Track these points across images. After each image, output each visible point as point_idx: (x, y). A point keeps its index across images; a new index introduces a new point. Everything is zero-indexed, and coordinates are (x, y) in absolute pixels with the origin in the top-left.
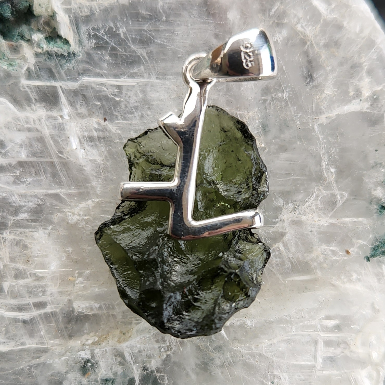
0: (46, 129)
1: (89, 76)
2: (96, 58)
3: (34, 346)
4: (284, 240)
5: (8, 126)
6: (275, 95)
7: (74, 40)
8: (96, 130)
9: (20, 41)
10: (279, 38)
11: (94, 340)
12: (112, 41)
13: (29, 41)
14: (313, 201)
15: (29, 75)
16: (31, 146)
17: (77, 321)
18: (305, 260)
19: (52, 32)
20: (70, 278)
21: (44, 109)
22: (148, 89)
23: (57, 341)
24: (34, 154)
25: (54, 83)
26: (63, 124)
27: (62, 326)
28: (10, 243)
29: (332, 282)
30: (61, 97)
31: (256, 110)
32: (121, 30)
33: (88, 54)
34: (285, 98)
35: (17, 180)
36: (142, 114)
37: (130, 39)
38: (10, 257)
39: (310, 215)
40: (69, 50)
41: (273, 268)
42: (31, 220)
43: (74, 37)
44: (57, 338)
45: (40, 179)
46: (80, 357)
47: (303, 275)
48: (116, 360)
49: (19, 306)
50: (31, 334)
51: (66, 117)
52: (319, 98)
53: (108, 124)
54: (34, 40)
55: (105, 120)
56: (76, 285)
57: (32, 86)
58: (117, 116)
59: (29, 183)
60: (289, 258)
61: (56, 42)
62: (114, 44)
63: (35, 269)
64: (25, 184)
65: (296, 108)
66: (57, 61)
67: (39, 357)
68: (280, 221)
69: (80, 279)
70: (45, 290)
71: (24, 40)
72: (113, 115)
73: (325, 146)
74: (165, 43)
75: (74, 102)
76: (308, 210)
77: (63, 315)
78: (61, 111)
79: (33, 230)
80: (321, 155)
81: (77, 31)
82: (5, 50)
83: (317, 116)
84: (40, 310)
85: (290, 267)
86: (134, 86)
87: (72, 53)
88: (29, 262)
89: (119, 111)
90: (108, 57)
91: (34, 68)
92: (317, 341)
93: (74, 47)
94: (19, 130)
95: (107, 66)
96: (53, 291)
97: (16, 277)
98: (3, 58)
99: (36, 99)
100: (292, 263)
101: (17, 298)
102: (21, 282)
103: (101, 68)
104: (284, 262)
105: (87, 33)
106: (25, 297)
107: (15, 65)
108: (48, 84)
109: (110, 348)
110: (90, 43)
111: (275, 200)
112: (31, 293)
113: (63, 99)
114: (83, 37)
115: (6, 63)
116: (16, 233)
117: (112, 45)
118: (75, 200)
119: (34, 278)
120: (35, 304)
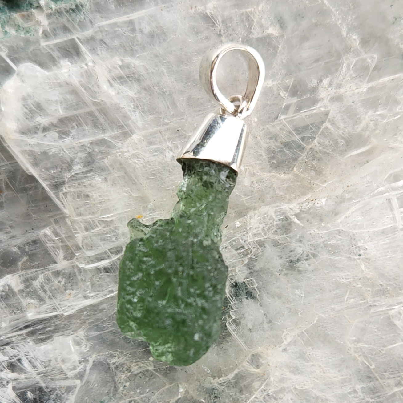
2: (102, 3)
4: (329, 119)
8: (121, 67)
9: (30, 10)
13: (38, 7)
14: (345, 71)
15: (46, 35)
18: (356, 132)
25: (70, 37)
26: (89, 70)
28: (72, 197)
31: (264, 3)
33: (95, 4)
35: (62, 135)
38: (76, 213)
39: (347, 87)
40: (76, 3)
41: (328, 150)
42: (86, 171)
47: (359, 149)
49: (97, 257)
51: (91, 64)
54: (42, 5)
57: (52, 46)
58: (136, 49)
63: (101, 216)
64: (70, 137)
66: (67, 16)
70: (116, 233)
71: (34, 8)
73: (340, 16)
75: (94, 49)
76: (343, 83)
78: (85, 61)
79: (90, 179)
82: (19, 21)
84: (117, 255)
85: (344, 144)
86: (143, 17)
87: (79, 4)
89: (137, 45)
91: (49, 29)
92: (390, 199)
97: (87, 229)
98: (19, 30)
100: (345, 140)
101: (92, 249)
102: (92, 232)
106: (100, 246)
107: (31, 31)
108: (65, 39)
112: (104, 240)
113: (83, 48)
115: (22, 32)
116: (74, 186)
118: (120, 140)
119: (103, 225)
120: (111, 251)
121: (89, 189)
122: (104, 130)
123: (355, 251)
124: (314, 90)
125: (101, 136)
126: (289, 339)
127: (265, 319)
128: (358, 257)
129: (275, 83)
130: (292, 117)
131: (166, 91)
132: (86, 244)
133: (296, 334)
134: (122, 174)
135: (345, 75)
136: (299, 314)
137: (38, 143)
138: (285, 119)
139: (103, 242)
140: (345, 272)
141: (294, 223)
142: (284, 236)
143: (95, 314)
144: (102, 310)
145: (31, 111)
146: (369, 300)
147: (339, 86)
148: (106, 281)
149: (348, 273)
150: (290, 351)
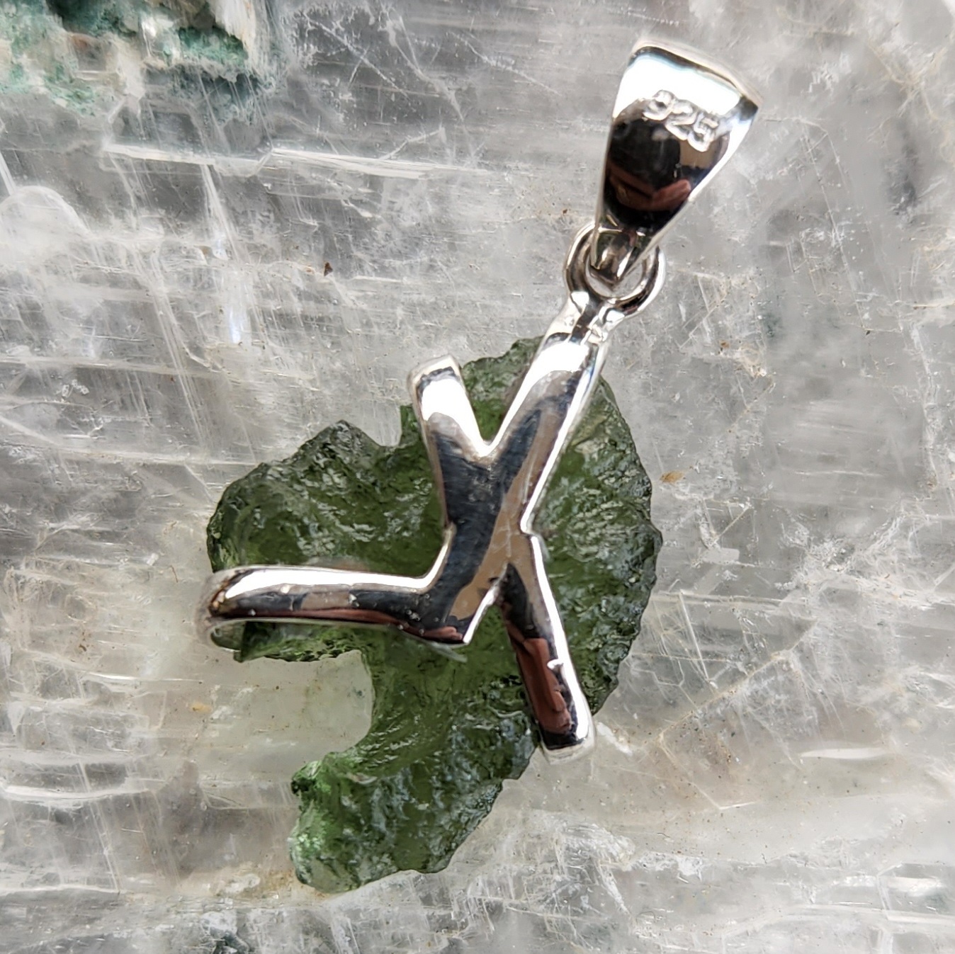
0: (162, 282)
1: (292, 145)
2: (315, 97)
3: (81, 887)
4: (802, 644)
5: (53, 267)
6: (807, 235)
7: (259, 42)
8: (301, 295)
9: (109, 34)
10: (830, 78)
11: (250, 883)
12: (362, 52)
13: (133, 35)
14: (893, 538)
15: (127, 128)
16: (116, 325)
17: (206, 825)
18: (857, 704)
19: (198, 15)
20: (196, 705)
21: (161, 227)
22: (454, 191)
23: (145, 880)
24: (123, 350)
25: (191, 157)
26: (208, 271)
27: (163, 836)
28: (37, 592)
29: (931, 773)
30: (210, 197)
31: (751, 272)
32: (389, 23)
33: (295, 85)
34: (833, 244)
35: (71, 419)
36: (431, 260)
37: (413, 50)
38: (32, 634)
39: (882, 579)
40: (241, 68)
41: (767, 719)
42: (101, 533)
43: (259, 33)
44: (146, 871)
45: (132, 419)
46: (206, 929)
47: (849, 747)
48: (305, 944)
49: (47, 773)
50: (75, 854)
51: (220, 254)
52: (930, 252)
53: (335, 282)
54: (148, 34)
55: (328, 269)
56: (211, 726)
57: (131, 160)
58: (360, 260)
59: (102, 429)
60: (815, 695)
61: (207, 44)
62: (366, 61)
63: (99, 672)
64: (89, 433)
65: (864, 275)
66: (207, 96)
67: (91, 921)
68: (797, 587)
69: (224, 708)
70: (123, 732)
71: (120, 32)
72: (350, 257)
73: (938, 387)
74: (510, 68)
75: (245, 213)
76: (876, 564)
77: (169, 807)
78: (206, 236)
79: (105, 562)
80: (925, 411)
81: (269, 17)
82: (64, 54)
83: (922, 301)
84: (104, 786)
85: (814, 719)
86: (414, 182)
87: (248, 76)
88: (85, 649)
89: (367, 249)
90: (347, 97)
91: (139, 111)
92: (877, 933)
93: (256, 60)
94: (85, 280)
95: (345, 119)
96: (146, 737)
97: (47, 690)
98: (58, 78)
99: (138, 198)
100: (821, 710)
101: (43, 749)
102: (58, 704)
103: (326, 125)
104: (798, 704)
105: (296, 26)
106: (66, 749)
107: (90, 97)
108: (178, 158)
109: (293, 909)
110: (301, 52)
111: (786, 527)
112: (83, 737)
113: (214, 201)
114: (285, 35)
115: (64, 92)
116: (54, 567)
117: (363, 63)
119: (95, 697)
120: (92, 770)
121: (91, 591)
122: (189, 440)
125: (175, 457)
129: (698, 496)
132: (32, 730)
135: (889, 546)
138: (688, 598)
139: (77, 742)
141: (606, 895)
144: (9, 921)
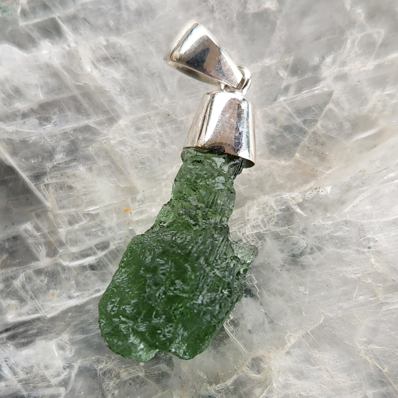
4: (333, 99)
8: (106, 48)
14: (350, 48)
16: (47, 84)
18: (362, 114)
24: (52, 92)
25: (51, 15)
26: (71, 51)
28: (54, 188)
39: (352, 64)
41: (332, 133)
47: (367, 131)
49: (82, 253)
51: (73, 45)
60: (346, 117)
63: (87, 209)
64: (51, 124)
70: (103, 227)
76: (348, 60)
78: (67, 41)
79: (73, 169)
85: (349, 126)
91: (27, 8)
96: (111, 225)
97: (71, 223)
100: (350, 122)
101: (77, 245)
102: (76, 226)
104: (341, 123)
106: (85, 241)
107: (9, 10)
108: (46, 18)
112: (89, 235)
113: (65, 28)
116: (57, 177)
118: (106, 127)
119: (88, 219)
120: (98, 247)
121: (73, 180)
122: (88, 116)
123: (364, 244)
124: (316, 68)
125: (84, 122)
126: (293, 341)
127: (266, 319)
128: (367, 250)
129: (274, 62)
130: (293, 99)
131: (155, 73)
132: (71, 240)
133: (301, 336)
134: (107, 162)
135: (350, 52)
136: (303, 313)
137: (17, 131)
138: (284, 101)
139: (88, 237)
140: (353, 267)
141: (297, 213)
142: (285, 228)
143: (81, 316)
144: (88, 311)
145: (9, 96)
146: (380, 297)
147: (344, 64)
148: (92, 279)
149: (357, 268)
150: (294, 354)
